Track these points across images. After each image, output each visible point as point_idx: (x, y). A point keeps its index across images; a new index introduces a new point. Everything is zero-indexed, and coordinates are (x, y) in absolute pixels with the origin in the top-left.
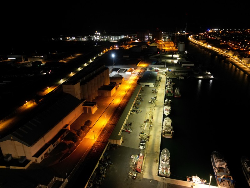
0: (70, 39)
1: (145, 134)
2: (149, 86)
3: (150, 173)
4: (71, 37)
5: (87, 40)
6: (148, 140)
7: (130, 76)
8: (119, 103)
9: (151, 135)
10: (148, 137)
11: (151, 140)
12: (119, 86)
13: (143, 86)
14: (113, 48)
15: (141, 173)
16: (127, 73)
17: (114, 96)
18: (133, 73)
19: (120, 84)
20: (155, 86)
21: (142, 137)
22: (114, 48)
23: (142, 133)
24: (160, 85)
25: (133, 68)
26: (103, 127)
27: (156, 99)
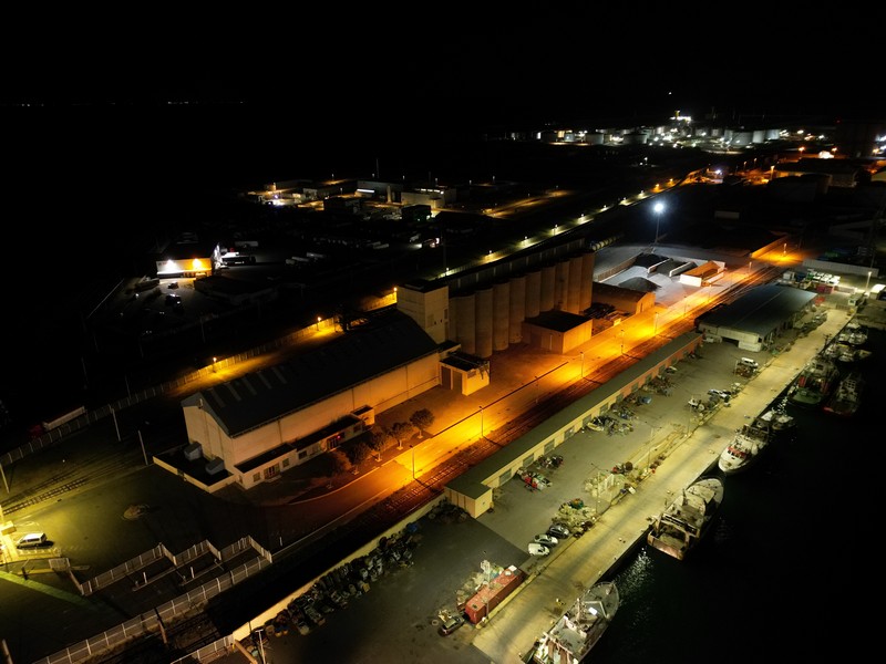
0: (568, 139)
1: (584, 513)
2: (736, 343)
3: (505, 640)
4: (576, 131)
5: (626, 142)
6: (578, 535)
7: (690, 290)
8: (574, 381)
9: (602, 522)
10: (588, 525)
11: (589, 538)
12: (617, 322)
13: (712, 341)
14: (699, 179)
15: (478, 626)
16: (686, 280)
17: (573, 352)
18: (710, 281)
19: (627, 315)
20: (764, 348)
21: (565, 516)
22: (704, 179)
23: (576, 506)
24: (793, 348)
25: (721, 265)
26: (466, 446)
27: (727, 400)
